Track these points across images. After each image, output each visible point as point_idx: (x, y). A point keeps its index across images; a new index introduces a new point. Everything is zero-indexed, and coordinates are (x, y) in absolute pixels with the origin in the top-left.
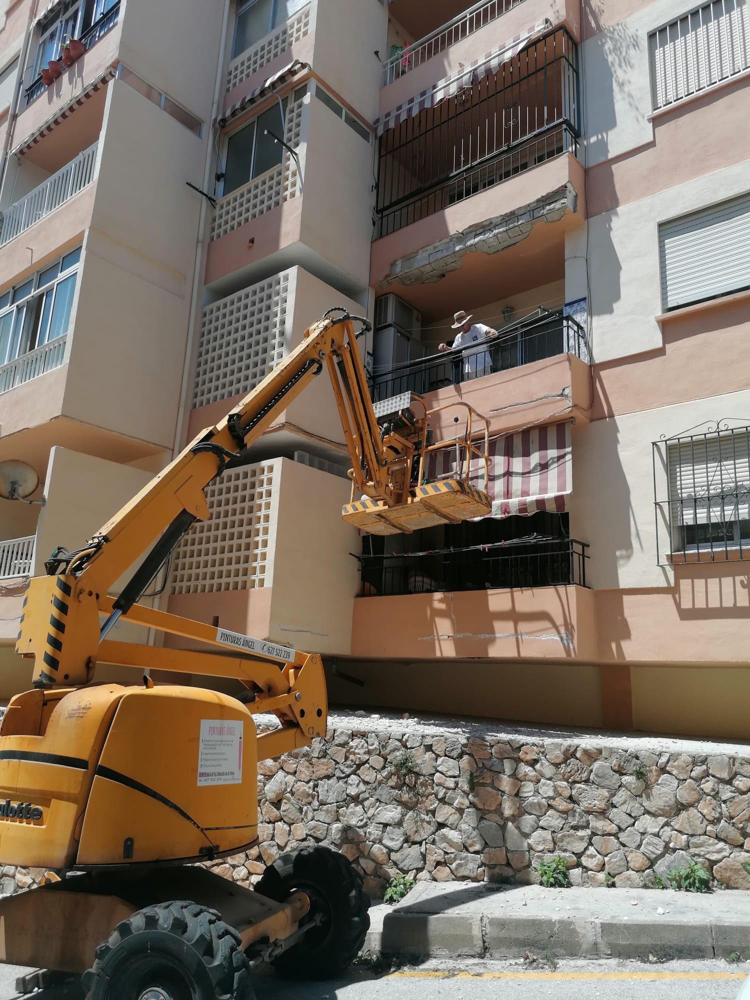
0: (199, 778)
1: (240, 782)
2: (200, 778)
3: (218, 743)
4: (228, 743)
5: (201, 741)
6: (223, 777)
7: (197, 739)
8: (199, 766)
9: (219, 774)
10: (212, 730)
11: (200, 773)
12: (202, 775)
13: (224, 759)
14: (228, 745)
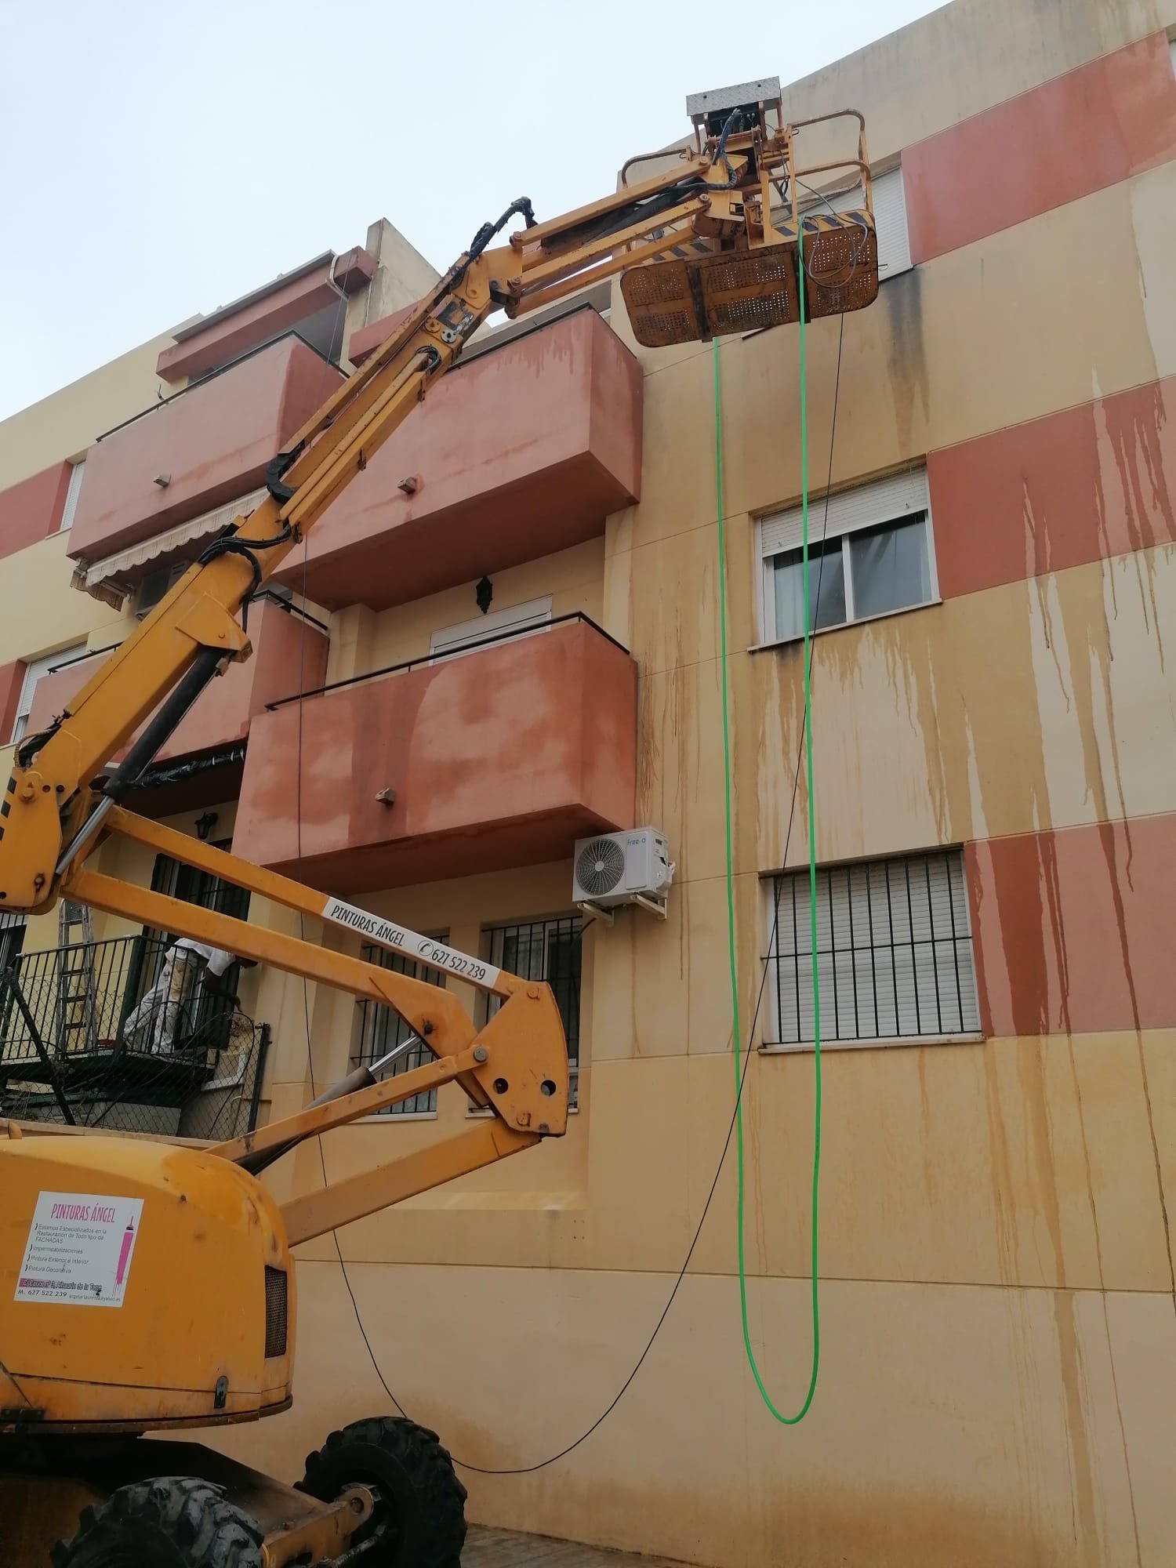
0: (18, 1288)
1: (119, 1304)
2: (21, 1288)
3: (68, 1233)
4: (94, 1234)
5: (33, 1226)
6: (69, 1292)
7: (26, 1224)
8: (23, 1267)
9: (62, 1285)
10: (60, 1211)
11: (22, 1280)
12: (26, 1283)
13: (78, 1262)
14: (91, 1238)
